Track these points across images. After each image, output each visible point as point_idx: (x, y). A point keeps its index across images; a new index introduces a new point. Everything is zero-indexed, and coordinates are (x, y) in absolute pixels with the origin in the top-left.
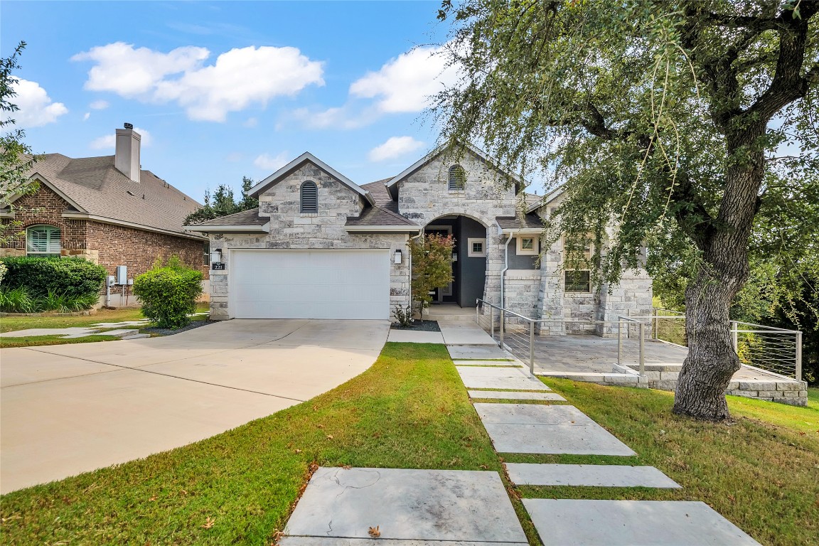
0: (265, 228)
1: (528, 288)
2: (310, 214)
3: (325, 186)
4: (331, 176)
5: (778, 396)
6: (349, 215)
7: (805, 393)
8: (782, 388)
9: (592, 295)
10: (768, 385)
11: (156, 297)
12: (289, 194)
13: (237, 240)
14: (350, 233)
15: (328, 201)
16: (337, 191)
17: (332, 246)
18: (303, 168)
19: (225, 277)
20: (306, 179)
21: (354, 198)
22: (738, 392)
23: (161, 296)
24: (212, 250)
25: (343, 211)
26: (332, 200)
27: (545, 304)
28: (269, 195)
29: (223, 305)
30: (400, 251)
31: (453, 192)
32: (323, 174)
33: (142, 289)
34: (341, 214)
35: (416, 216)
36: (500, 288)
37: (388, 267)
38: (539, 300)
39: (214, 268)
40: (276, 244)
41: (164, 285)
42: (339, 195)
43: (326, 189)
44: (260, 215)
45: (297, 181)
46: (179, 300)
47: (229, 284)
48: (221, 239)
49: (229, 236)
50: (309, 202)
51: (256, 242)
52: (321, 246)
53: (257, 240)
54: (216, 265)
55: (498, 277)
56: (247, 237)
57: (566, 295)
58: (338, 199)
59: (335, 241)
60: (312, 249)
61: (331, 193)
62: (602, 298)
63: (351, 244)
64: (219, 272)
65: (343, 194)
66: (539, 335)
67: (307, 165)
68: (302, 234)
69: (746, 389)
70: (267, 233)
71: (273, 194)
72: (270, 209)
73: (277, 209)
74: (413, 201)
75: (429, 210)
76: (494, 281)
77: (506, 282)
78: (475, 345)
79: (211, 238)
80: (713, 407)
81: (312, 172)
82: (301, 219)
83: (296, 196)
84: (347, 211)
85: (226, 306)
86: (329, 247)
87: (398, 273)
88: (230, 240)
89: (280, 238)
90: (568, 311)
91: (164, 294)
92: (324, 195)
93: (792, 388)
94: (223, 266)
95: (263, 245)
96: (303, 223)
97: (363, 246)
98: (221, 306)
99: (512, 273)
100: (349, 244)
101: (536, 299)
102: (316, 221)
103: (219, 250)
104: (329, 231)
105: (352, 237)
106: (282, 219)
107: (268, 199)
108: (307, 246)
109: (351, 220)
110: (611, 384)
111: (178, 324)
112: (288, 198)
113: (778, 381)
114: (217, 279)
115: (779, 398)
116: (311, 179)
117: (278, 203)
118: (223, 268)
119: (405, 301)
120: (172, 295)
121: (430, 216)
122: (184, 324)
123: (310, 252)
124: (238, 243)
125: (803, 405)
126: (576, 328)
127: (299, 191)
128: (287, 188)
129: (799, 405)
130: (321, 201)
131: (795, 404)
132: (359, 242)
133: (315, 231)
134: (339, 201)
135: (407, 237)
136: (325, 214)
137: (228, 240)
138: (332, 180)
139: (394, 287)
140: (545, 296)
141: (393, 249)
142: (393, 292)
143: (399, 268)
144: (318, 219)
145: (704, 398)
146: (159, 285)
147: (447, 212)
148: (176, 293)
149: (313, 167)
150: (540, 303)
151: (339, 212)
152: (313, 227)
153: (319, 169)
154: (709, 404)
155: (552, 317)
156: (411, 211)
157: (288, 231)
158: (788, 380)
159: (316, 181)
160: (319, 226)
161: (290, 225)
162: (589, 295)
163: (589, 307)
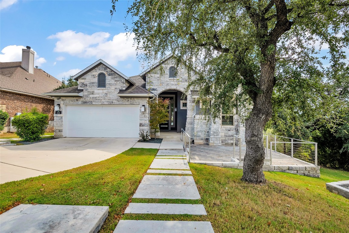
0: (81, 94)
1: (204, 123)
2: (102, 88)
3: (109, 75)
4: (112, 71)
5: (306, 173)
6: (121, 89)
7: (318, 172)
8: (308, 169)
9: (234, 127)
10: (302, 168)
11: (22, 126)
12: (92, 79)
13: (68, 100)
14: (121, 97)
15: (110, 82)
16: (115, 78)
17: (113, 103)
18: (99, 66)
19: (62, 117)
20: (100, 72)
21: (123, 81)
22: (288, 171)
23: (24, 126)
24: (55, 104)
25: (117, 87)
26: (113, 82)
27: (212, 131)
28: (83, 79)
29: (60, 131)
30: (144, 106)
31: (171, 79)
32: (108, 70)
33: (16, 123)
34: (116, 88)
35: (154, 89)
36: (192, 123)
37: (139, 113)
38: (210, 129)
39: (56, 113)
40: (86, 102)
41: (26, 121)
42: (116, 79)
43: (110, 77)
44: (78, 88)
45: (96, 73)
46: (34, 128)
47: (63, 121)
48: (60, 100)
49: (64, 98)
50: (102, 83)
51: (77, 101)
52: (107, 103)
53: (77, 100)
54: (57, 112)
55: (192, 118)
56: (72, 98)
57: (222, 127)
58: (115, 81)
59: (114, 101)
60: (103, 105)
61: (112, 79)
62: (238, 128)
63: (121, 102)
64: (59, 115)
65: (118, 79)
66: (209, 145)
67: (101, 65)
68: (99, 97)
69: (292, 170)
70: (82, 97)
71: (85, 79)
72: (83, 86)
73: (87, 86)
74: (153, 83)
75: (160, 87)
76: (190, 120)
77: (195, 121)
78: (173, 149)
79: (55, 99)
80: (256, 177)
81: (103, 69)
82: (98, 90)
83: (96, 80)
84: (120, 87)
85: (62, 131)
86: (111, 104)
87: (143, 116)
88: (64, 100)
89: (88, 99)
90: (223, 134)
91: (26, 125)
92: (109, 79)
93: (314, 169)
94: (60, 113)
95: (80, 103)
96: (99, 92)
97: (127, 104)
98: (59, 131)
99: (198, 117)
100: (120, 102)
101: (209, 129)
102: (105, 91)
103: (59, 105)
104: (111, 96)
105: (122, 99)
106: (89, 90)
107: (83, 81)
108: (100, 103)
109: (121, 91)
110: (225, 167)
111: (34, 139)
112: (92, 80)
113: (307, 166)
114: (58, 118)
115: (307, 174)
116: (103, 72)
117: (87, 83)
118: (61, 113)
119: (147, 129)
120: (30, 126)
121: (161, 90)
122: (37, 139)
123: (102, 106)
124: (68, 102)
125: (318, 177)
126: (227, 142)
127: (97, 77)
128: (91, 76)
129: (316, 177)
130: (107, 82)
131: (314, 177)
132: (125, 101)
133: (105, 96)
134: (116, 82)
135: (148, 99)
136: (109, 88)
137: (63, 100)
138: (113, 72)
139: (141, 123)
140: (212, 127)
141: (141, 104)
142: (141, 125)
143: (144, 114)
144: (106, 90)
145: (252, 173)
146: (24, 121)
147: (168, 88)
148: (32, 125)
149: (104, 66)
150: (210, 130)
151: (116, 87)
152: (103, 94)
153: (106, 67)
154: (254, 175)
155: (215, 137)
156: (152, 87)
157: (91, 96)
158: (312, 165)
159: (105, 73)
160: (106, 94)
161: (93, 93)
162: (233, 127)
163: (233, 132)
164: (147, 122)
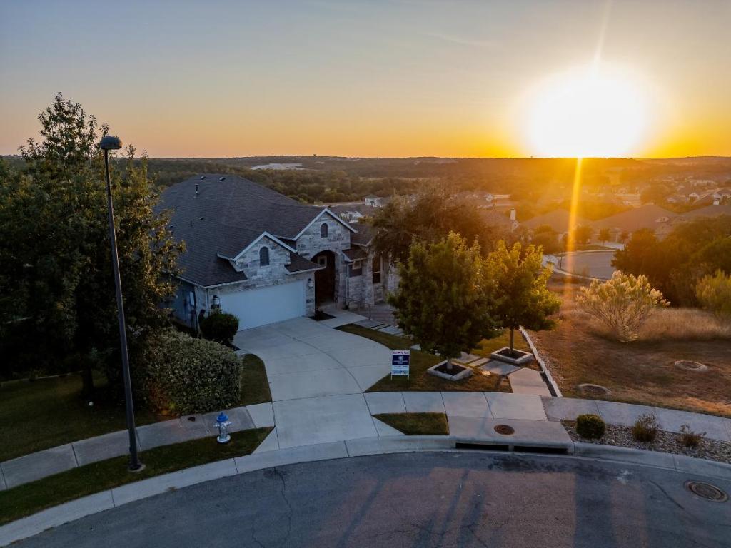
1: (357, 286)
2: (266, 266)
3: (272, 249)
6: (285, 264)
12: (253, 256)
13: (226, 288)
15: (274, 257)
16: (278, 251)
17: (278, 282)
20: (262, 246)
21: (287, 254)
25: (282, 262)
26: (277, 256)
28: (242, 257)
30: (311, 280)
31: (323, 239)
32: (271, 242)
34: (281, 264)
35: (306, 254)
36: (346, 287)
37: (305, 289)
42: (280, 253)
43: (273, 251)
44: (238, 271)
45: (257, 247)
50: (264, 259)
52: (272, 283)
55: (344, 282)
57: (374, 286)
59: (279, 280)
60: (267, 286)
61: (276, 253)
63: (288, 280)
65: (282, 252)
68: (262, 278)
71: (245, 258)
72: (243, 266)
73: (247, 266)
75: (312, 250)
77: (349, 284)
81: (265, 241)
82: (261, 270)
83: (257, 257)
84: (284, 261)
86: (276, 283)
87: (309, 291)
89: (250, 282)
90: (374, 293)
92: (272, 254)
94: (218, 306)
95: (241, 288)
96: (263, 271)
97: (294, 280)
99: (351, 279)
101: (362, 290)
102: (269, 269)
103: (216, 296)
104: (276, 274)
105: (288, 276)
106: (251, 271)
107: (242, 260)
108: (264, 285)
109: (286, 267)
112: (253, 258)
116: (265, 245)
117: (248, 262)
119: (313, 305)
123: (266, 288)
124: (226, 290)
127: (259, 253)
128: (252, 252)
130: (271, 258)
133: (269, 275)
134: (280, 256)
136: (273, 265)
138: (276, 245)
139: (307, 298)
140: (365, 289)
141: (307, 278)
142: (307, 301)
147: (321, 250)
149: (266, 238)
152: (267, 273)
153: (269, 239)
155: (369, 298)
156: (304, 252)
157: (254, 277)
159: (268, 247)
160: (271, 272)
161: (255, 274)
162: (381, 284)
163: (380, 290)
164: (313, 297)
